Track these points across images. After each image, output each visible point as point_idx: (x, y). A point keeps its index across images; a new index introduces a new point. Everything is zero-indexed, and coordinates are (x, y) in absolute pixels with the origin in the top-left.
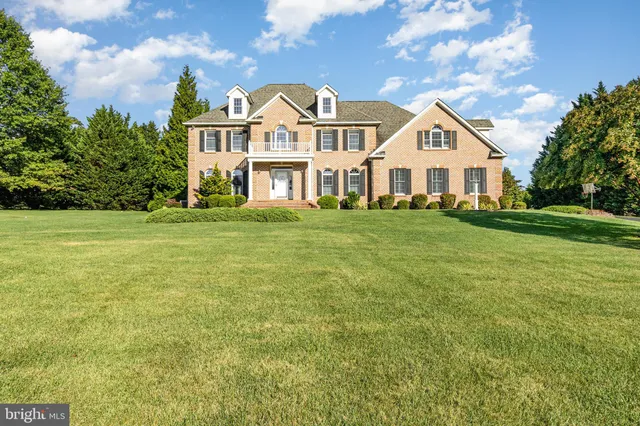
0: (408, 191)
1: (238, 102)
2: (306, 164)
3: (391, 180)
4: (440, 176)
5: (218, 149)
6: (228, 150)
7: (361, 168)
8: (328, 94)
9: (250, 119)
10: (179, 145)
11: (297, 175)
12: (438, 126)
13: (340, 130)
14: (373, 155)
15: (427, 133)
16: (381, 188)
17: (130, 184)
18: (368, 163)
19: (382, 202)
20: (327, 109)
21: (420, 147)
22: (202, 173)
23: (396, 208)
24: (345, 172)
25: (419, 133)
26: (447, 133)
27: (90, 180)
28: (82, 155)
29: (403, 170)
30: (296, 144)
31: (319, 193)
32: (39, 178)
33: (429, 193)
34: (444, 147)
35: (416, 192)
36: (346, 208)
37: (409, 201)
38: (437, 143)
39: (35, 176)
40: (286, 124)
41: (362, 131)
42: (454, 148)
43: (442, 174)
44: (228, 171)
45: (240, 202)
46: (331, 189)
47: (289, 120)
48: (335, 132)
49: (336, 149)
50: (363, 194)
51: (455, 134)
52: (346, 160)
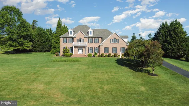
0: (108, 53)
1: (71, 32)
2: (85, 47)
3: (104, 50)
4: (115, 49)
5: (67, 42)
6: (69, 43)
7: (98, 47)
8: (91, 30)
9: (73, 36)
10: (58, 37)
11: (84, 49)
12: (115, 38)
13: (93, 39)
14: (100, 44)
15: (112, 39)
16: (102, 52)
17: (46, 46)
18: (99, 46)
19: (102, 55)
20: (91, 34)
21: (111, 43)
22: (63, 48)
23: (105, 56)
24: (94, 48)
25: (111, 40)
26: (117, 39)
27: (36, 45)
28: (34, 39)
29: (107, 48)
30: (83, 42)
31: (89, 52)
32: (27, 47)
33: (113, 53)
34: (116, 43)
35: (109, 53)
36: (94, 56)
37: (108, 55)
38: (115, 42)
39: (26, 46)
40: (81, 37)
41: (98, 39)
42: (118, 43)
43: (116, 48)
44: (69, 48)
45: (71, 55)
46: (91, 51)
47: (82, 36)
48: (92, 39)
49: (92, 43)
50: (98, 53)
51: (118, 40)
52: (95, 45)
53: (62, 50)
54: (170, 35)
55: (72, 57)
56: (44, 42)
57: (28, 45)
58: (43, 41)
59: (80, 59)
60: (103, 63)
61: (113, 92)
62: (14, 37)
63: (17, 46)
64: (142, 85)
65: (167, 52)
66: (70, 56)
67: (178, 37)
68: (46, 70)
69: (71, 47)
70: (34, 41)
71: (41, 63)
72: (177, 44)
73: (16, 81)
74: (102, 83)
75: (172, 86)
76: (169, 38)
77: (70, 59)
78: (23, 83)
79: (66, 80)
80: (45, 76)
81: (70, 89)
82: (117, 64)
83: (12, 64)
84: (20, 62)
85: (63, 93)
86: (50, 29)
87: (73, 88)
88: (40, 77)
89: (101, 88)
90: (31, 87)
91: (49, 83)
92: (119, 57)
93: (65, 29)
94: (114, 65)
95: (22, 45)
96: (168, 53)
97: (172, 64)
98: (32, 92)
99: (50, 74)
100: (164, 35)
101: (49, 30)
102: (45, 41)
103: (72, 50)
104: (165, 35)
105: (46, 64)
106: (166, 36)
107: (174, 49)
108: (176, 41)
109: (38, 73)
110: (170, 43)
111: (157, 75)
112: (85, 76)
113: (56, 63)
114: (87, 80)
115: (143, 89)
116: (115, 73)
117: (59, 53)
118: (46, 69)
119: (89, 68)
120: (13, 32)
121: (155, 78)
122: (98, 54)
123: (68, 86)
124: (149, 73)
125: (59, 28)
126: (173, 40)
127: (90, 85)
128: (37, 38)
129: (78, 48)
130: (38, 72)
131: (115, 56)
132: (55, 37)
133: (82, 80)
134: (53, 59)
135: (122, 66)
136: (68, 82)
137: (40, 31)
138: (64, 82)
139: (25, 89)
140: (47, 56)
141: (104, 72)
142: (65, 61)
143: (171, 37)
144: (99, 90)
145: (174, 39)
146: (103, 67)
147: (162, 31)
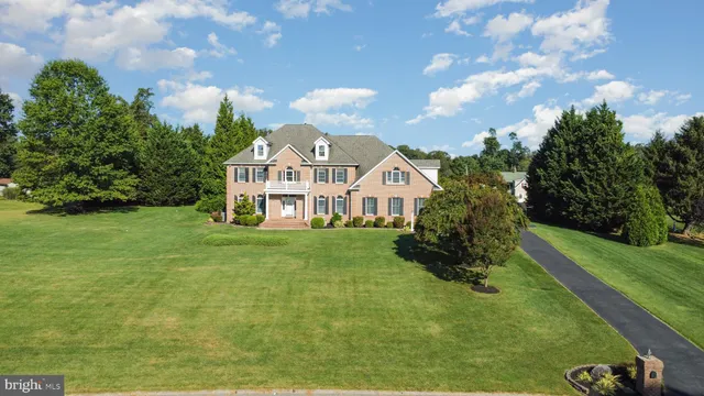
0: (375, 213)
1: (261, 148)
2: (304, 196)
3: (364, 204)
4: (398, 203)
5: (247, 181)
6: (254, 181)
7: (344, 196)
8: (322, 143)
9: (268, 162)
11: (299, 202)
12: (396, 169)
13: (330, 169)
14: (351, 188)
15: (390, 173)
16: (356, 211)
17: (181, 186)
18: (349, 193)
19: (355, 223)
20: (322, 154)
21: (384, 183)
22: (236, 197)
23: (364, 226)
24: (334, 198)
25: (384, 173)
26: (403, 173)
28: (144, 163)
29: (372, 198)
30: (299, 180)
31: (315, 213)
32: (123, 192)
33: (390, 214)
34: (401, 183)
35: (379, 214)
36: (331, 224)
37: (374, 220)
38: (396, 180)
39: (118, 190)
40: (293, 166)
41: (346, 170)
42: (408, 183)
43: (400, 201)
44: (254, 197)
45: (260, 220)
46: (323, 209)
47: (296, 163)
48: (327, 170)
49: (327, 182)
50: (345, 213)
51: (408, 174)
52: (334, 190)
53: (231, 206)
54: (582, 154)
55: (262, 227)
56: (176, 173)
57: (125, 185)
58: (171, 171)
59: (284, 237)
60: (354, 248)
61: (354, 338)
62: (82, 161)
63: (92, 191)
64: (439, 318)
65: (571, 209)
66: (257, 225)
67: (604, 162)
68: (183, 273)
69: (259, 196)
70: (142, 169)
71: (169, 247)
72: (602, 185)
73: (107, 305)
74: (331, 313)
75: (519, 322)
76: (576, 166)
77: (256, 235)
78: (124, 311)
79: (237, 303)
80: (182, 292)
81: (245, 329)
82: (396, 253)
83: (84, 252)
84: (104, 245)
85: (226, 337)
86: (196, 127)
87: (253, 326)
88: (168, 296)
89: (326, 326)
90: (146, 322)
91: (192, 313)
92: (407, 228)
93: (245, 129)
94: (385, 258)
95: (105, 185)
96: (574, 212)
97: (563, 252)
98: (150, 336)
99: (195, 287)
100: (564, 155)
101: (190, 129)
102: (178, 170)
103: (263, 205)
104: (568, 155)
105: (183, 253)
106: (570, 159)
107: (591, 200)
108: (598, 175)
109: (163, 281)
110: (579, 182)
111: (497, 291)
112: (289, 293)
113: (213, 248)
114: (295, 304)
115: (435, 329)
116: (377, 284)
117: (223, 214)
118: (183, 269)
119: (306, 268)
120: (79, 146)
121: (487, 298)
122: (345, 219)
123: (241, 319)
124: (478, 283)
125: (223, 130)
126: (591, 171)
127: (298, 317)
128: (152, 161)
129: (283, 199)
130: (163, 278)
131: (395, 225)
132: (211, 158)
133: (282, 304)
134: (203, 236)
135: (406, 260)
136: (242, 311)
137: (162, 137)
138: (232, 309)
139: (133, 327)
140: (185, 223)
141: (347, 279)
142: (239, 243)
143: (585, 162)
144: (320, 331)
145: (592, 167)
146: (350, 262)
147: (559, 141)
